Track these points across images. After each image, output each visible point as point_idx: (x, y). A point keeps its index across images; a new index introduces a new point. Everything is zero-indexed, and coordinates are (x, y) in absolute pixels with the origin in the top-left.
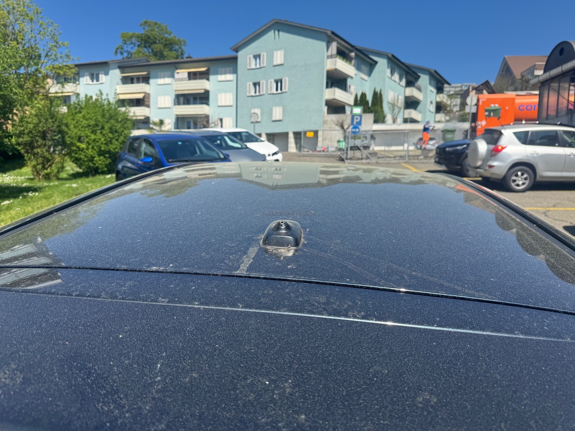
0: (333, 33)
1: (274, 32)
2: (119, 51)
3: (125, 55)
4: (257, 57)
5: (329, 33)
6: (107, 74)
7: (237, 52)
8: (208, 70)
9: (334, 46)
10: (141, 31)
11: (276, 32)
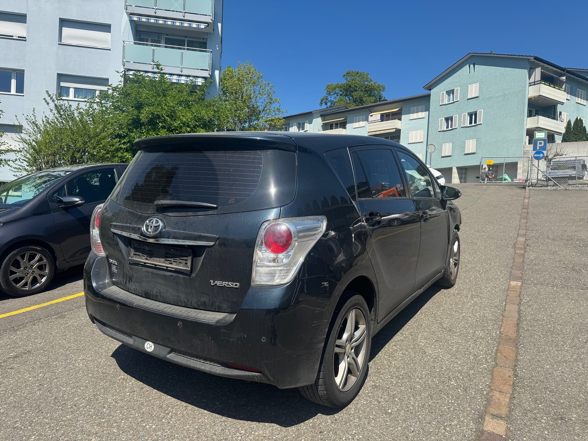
0: (536, 58)
1: (469, 66)
2: (323, 101)
3: (329, 104)
4: (450, 92)
5: (532, 59)
6: (310, 123)
7: (430, 90)
8: (401, 110)
9: (538, 72)
10: (343, 82)
11: (472, 66)
